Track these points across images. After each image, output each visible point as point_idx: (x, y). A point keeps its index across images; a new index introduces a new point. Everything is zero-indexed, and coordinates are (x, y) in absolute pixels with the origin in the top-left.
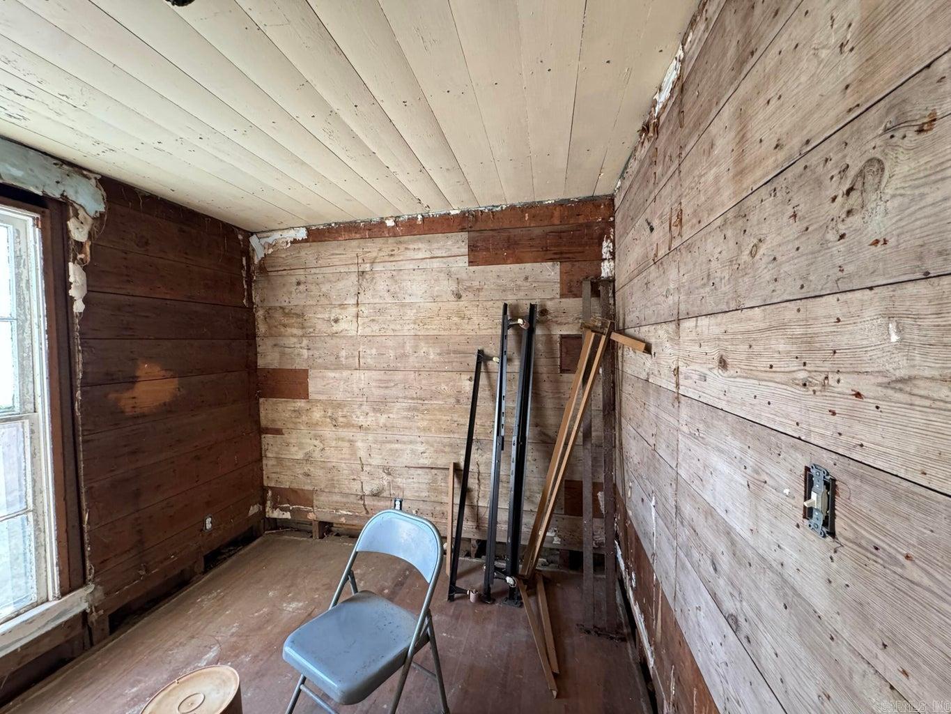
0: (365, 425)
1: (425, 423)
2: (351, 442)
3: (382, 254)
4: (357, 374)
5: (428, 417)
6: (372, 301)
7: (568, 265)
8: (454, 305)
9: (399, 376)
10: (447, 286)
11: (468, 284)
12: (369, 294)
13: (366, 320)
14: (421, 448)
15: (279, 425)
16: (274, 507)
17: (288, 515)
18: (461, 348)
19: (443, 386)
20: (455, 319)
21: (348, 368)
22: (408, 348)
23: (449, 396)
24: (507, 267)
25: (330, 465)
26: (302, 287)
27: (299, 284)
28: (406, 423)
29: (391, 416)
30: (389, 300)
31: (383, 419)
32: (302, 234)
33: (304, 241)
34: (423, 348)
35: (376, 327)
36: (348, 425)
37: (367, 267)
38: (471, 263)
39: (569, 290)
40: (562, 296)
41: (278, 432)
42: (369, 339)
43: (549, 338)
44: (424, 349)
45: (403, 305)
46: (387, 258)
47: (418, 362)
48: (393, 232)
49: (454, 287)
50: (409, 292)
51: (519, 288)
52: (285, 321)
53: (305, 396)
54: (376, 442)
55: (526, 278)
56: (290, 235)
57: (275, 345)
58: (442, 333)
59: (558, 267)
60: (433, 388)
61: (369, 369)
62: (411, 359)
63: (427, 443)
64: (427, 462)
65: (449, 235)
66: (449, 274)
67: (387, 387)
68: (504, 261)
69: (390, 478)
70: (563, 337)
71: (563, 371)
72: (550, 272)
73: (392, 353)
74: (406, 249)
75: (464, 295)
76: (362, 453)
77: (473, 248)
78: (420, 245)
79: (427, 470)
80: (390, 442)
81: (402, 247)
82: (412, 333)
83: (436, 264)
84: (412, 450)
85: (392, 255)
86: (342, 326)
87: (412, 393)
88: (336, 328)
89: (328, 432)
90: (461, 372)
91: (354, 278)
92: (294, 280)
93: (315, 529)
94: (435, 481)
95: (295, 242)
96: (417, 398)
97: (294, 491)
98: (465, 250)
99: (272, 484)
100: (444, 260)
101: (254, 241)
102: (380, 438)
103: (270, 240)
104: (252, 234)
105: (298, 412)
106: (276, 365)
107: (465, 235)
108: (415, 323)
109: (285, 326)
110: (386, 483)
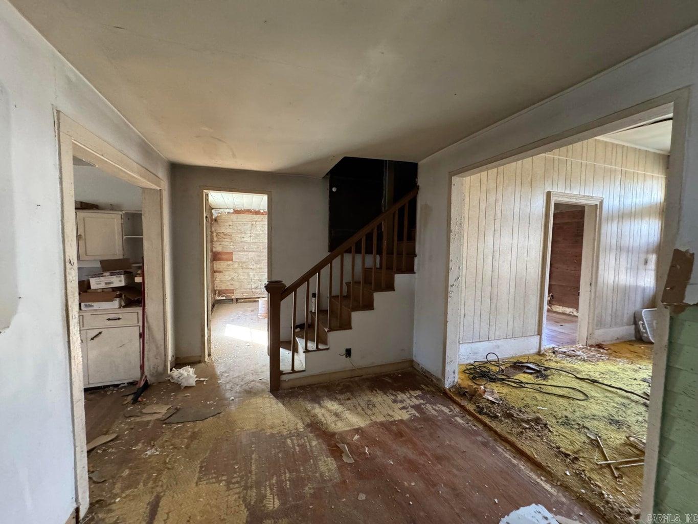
0: (253, 268)
2: (248, 273)
3: (259, 219)
4: (250, 253)
6: (256, 232)
12: (255, 230)
13: (253, 238)
15: (221, 270)
16: (219, 296)
17: (224, 298)
21: (247, 251)
25: (240, 281)
26: (231, 227)
27: (230, 226)
29: (261, 265)
30: (261, 232)
31: (258, 266)
32: (232, 211)
33: (232, 213)
35: (257, 240)
36: (247, 268)
37: (254, 223)
41: (220, 272)
42: (254, 243)
46: (260, 221)
48: (263, 214)
52: (224, 237)
53: (232, 260)
54: (256, 273)
56: (227, 211)
57: (220, 244)
61: (254, 252)
67: (260, 257)
73: (262, 247)
76: (252, 276)
80: (260, 272)
85: (262, 220)
86: (245, 239)
88: (243, 240)
89: (240, 271)
91: (250, 225)
92: (228, 224)
93: (235, 301)
95: (229, 213)
97: (227, 290)
99: (218, 289)
101: (213, 211)
103: (220, 211)
104: (213, 209)
105: (229, 265)
106: (220, 251)
109: (224, 238)
110: (259, 284)
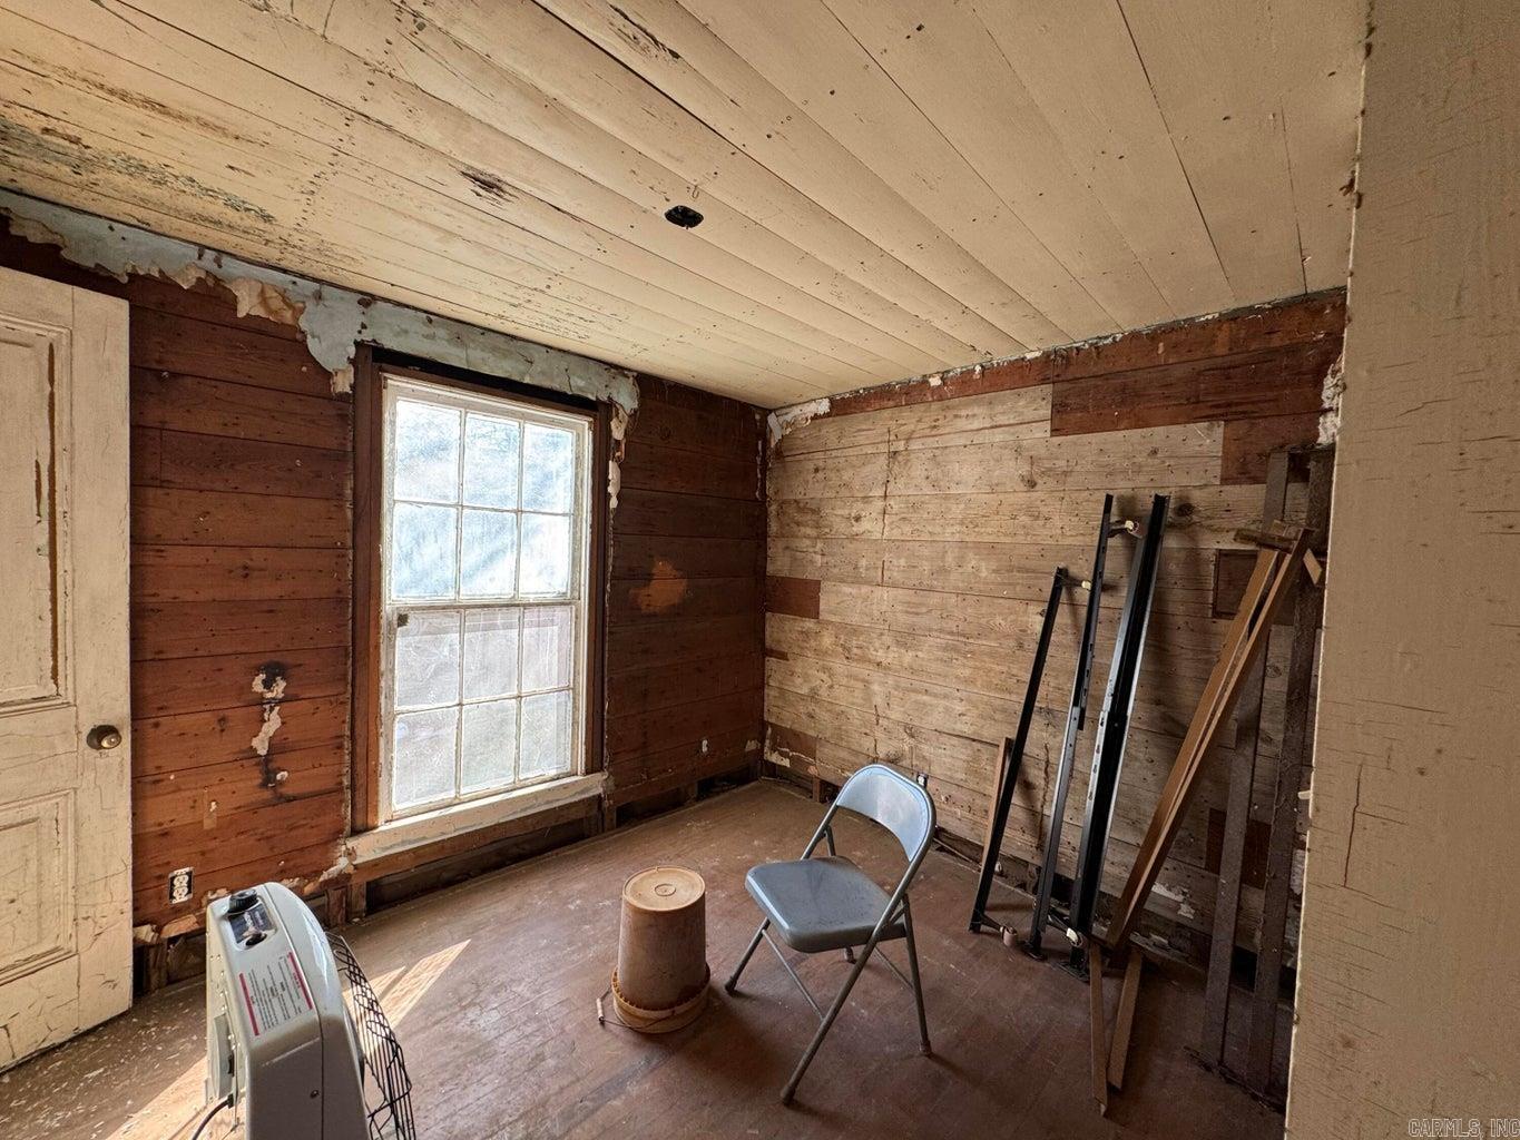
0: (885, 662)
1: (967, 672)
2: (866, 683)
3: (921, 426)
4: (879, 591)
5: (971, 663)
6: (904, 492)
7: (1241, 427)
8: (1022, 497)
9: (934, 599)
10: (1014, 469)
11: (1048, 465)
12: (901, 482)
13: (895, 518)
14: (959, 708)
15: (784, 648)
16: (773, 749)
17: (786, 763)
18: (1032, 564)
19: (999, 620)
20: (1024, 519)
21: (869, 583)
22: (950, 559)
23: (1007, 636)
24: (1120, 434)
25: (838, 709)
26: (820, 475)
27: (817, 470)
28: (940, 667)
29: (919, 654)
30: (928, 490)
31: (908, 657)
32: (824, 407)
33: (827, 415)
34: (972, 561)
35: (907, 529)
36: (864, 659)
37: (901, 446)
38: (1055, 431)
39: (1240, 469)
40: (1225, 480)
41: (783, 656)
42: (898, 545)
43: (1194, 556)
44: (973, 563)
45: (947, 497)
46: (927, 432)
47: (963, 581)
48: (939, 395)
49: (1025, 469)
50: (956, 479)
51: (1138, 469)
52: (798, 517)
53: (815, 615)
54: (897, 688)
55: (1155, 452)
56: (811, 409)
57: (787, 548)
58: (1003, 539)
59: (1219, 430)
60: (983, 621)
61: (895, 586)
62: (954, 577)
63: (969, 701)
64: (967, 730)
65: (1022, 390)
66: (1018, 451)
67: (917, 614)
68: (1114, 426)
69: (912, 741)
70: (1221, 554)
71: (1217, 614)
72: (1204, 441)
73: (926, 566)
74: (956, 416)
75: (1040, 482)
76: (879, 700)
77: (1059, 408)
78: (976, 410)
79: (967, 742)
80: (915, 691)
81: (950, 414)
82: (957, 537)
83: (999, 436)
84: (946, 708)
85: (935, 427)
86: (865, 525)
87: (951, 625)
88: (857, 528)
89: (839, 665)
90: (1027, 601)
91: (883, 460)
92: (811, 466)
93: (816, 788)
94: (976, 759)
95: (816, 417)
96: (958, 634)
97: (796, 735)
98: (1046, 411)
99: (773, 720)
100: (1012, 430)
101: (772, 419)
102: (904, 683)
103: (789, 418)
104: (771, 411)
105: (806, 634)
106: (785, 573)
107: (1048, 389)
108: (962, 523)
109: (798, 524)
110: (907, 748)
